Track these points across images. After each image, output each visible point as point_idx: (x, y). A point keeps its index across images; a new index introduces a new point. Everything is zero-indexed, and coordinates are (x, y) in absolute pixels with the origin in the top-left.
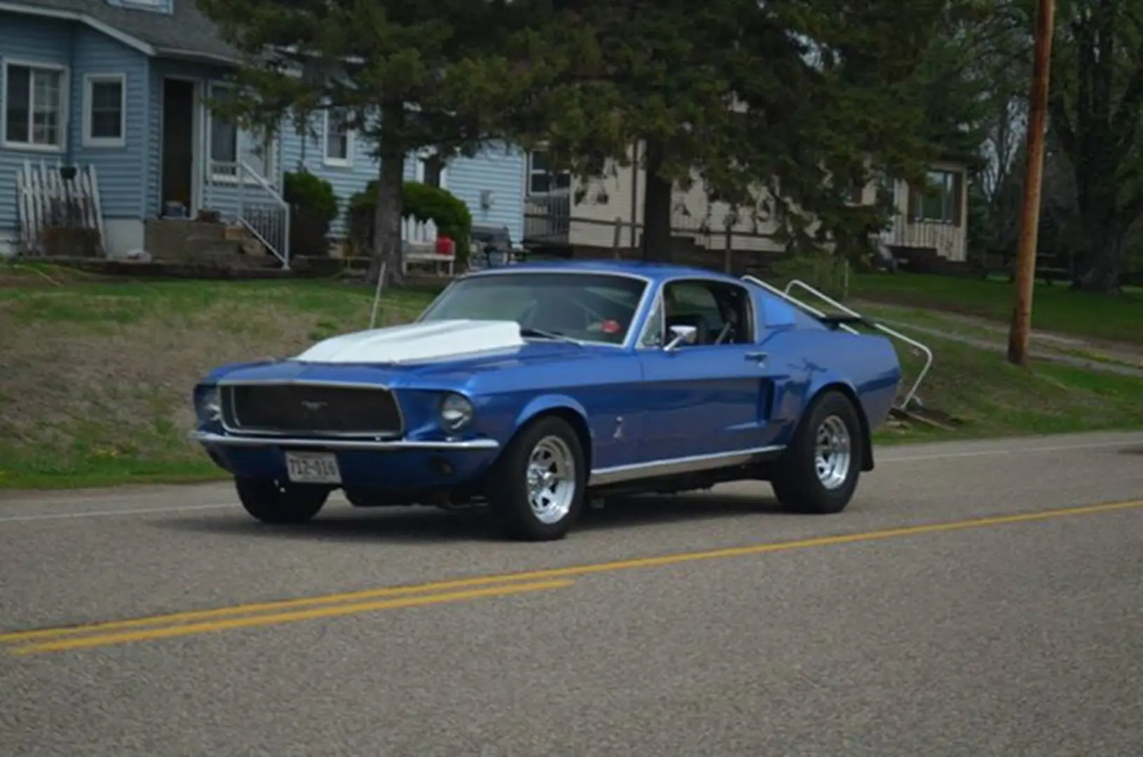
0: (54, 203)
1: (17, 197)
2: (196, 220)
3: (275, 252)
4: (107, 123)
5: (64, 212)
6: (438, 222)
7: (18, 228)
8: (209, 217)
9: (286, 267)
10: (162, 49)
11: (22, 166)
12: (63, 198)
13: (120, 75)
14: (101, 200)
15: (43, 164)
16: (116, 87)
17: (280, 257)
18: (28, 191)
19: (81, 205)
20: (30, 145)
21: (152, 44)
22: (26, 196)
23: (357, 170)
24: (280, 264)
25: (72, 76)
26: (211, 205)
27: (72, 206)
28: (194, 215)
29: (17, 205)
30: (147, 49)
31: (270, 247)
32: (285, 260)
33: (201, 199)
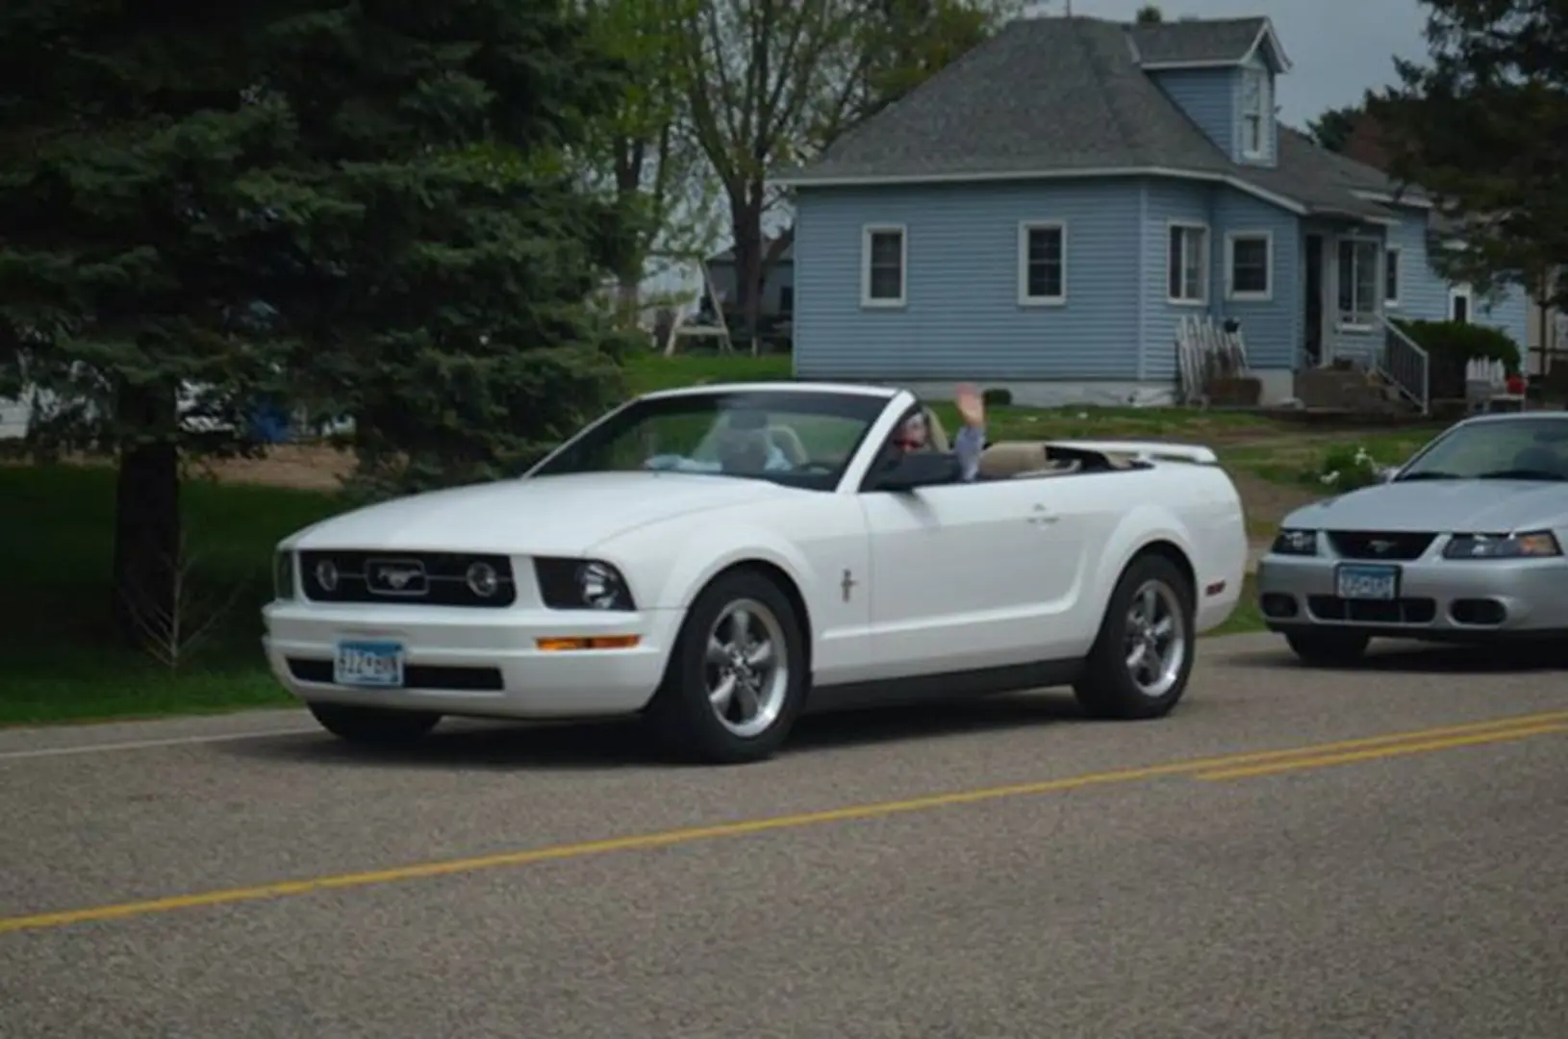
0: (1209, 355)
1: (1177, 350)
2: (1329, 369)
3: (1412, 396)
4: (1249, 276)
5: (1217, 363)
6: (1505, 363)
7: (1178, 379)
8: (1343, 365)
9: (1425, 412)
10: (1319, 209)
11: (1179, 320)
12: (1215, 351)
13: (1268, 234)
14: (1248, 351)
15: (1196, 318)
16: (1261, 244)
17: (1418, 402)
18: (1185, 344)
19: (1230, 354)
20: (1183, 301)
21: (1307, 204)
22: (1184, 350)
23: (1408, 311)
24: (1419, 409)
25: (1213, 234)
26: (1340, 353)
27: (1222, 355)
28: (1326, 362)
29: (1177, 357)
30: (1300, 208)
31: (1408, 393)
32: (1425, 405)
33: (1333, 348)
